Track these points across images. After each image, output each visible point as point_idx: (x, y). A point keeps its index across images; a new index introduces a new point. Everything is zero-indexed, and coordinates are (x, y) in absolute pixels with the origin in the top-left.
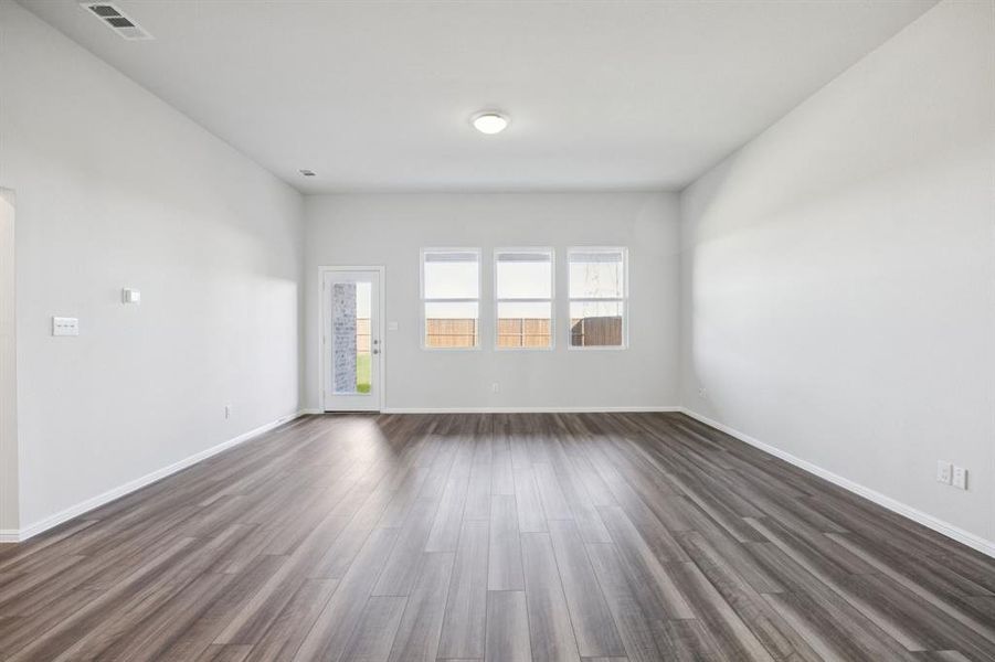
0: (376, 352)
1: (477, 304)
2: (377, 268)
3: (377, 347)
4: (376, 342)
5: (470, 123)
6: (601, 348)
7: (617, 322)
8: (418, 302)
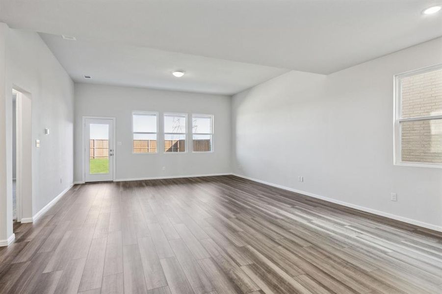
0: (111, 155)
1: (156, 135)
2: (112, 118)
3: (112, 153)
4: (111, 151)
5: (171, 73)
6: (204, 152)
7: (208, 141)
8: (131, 133)
